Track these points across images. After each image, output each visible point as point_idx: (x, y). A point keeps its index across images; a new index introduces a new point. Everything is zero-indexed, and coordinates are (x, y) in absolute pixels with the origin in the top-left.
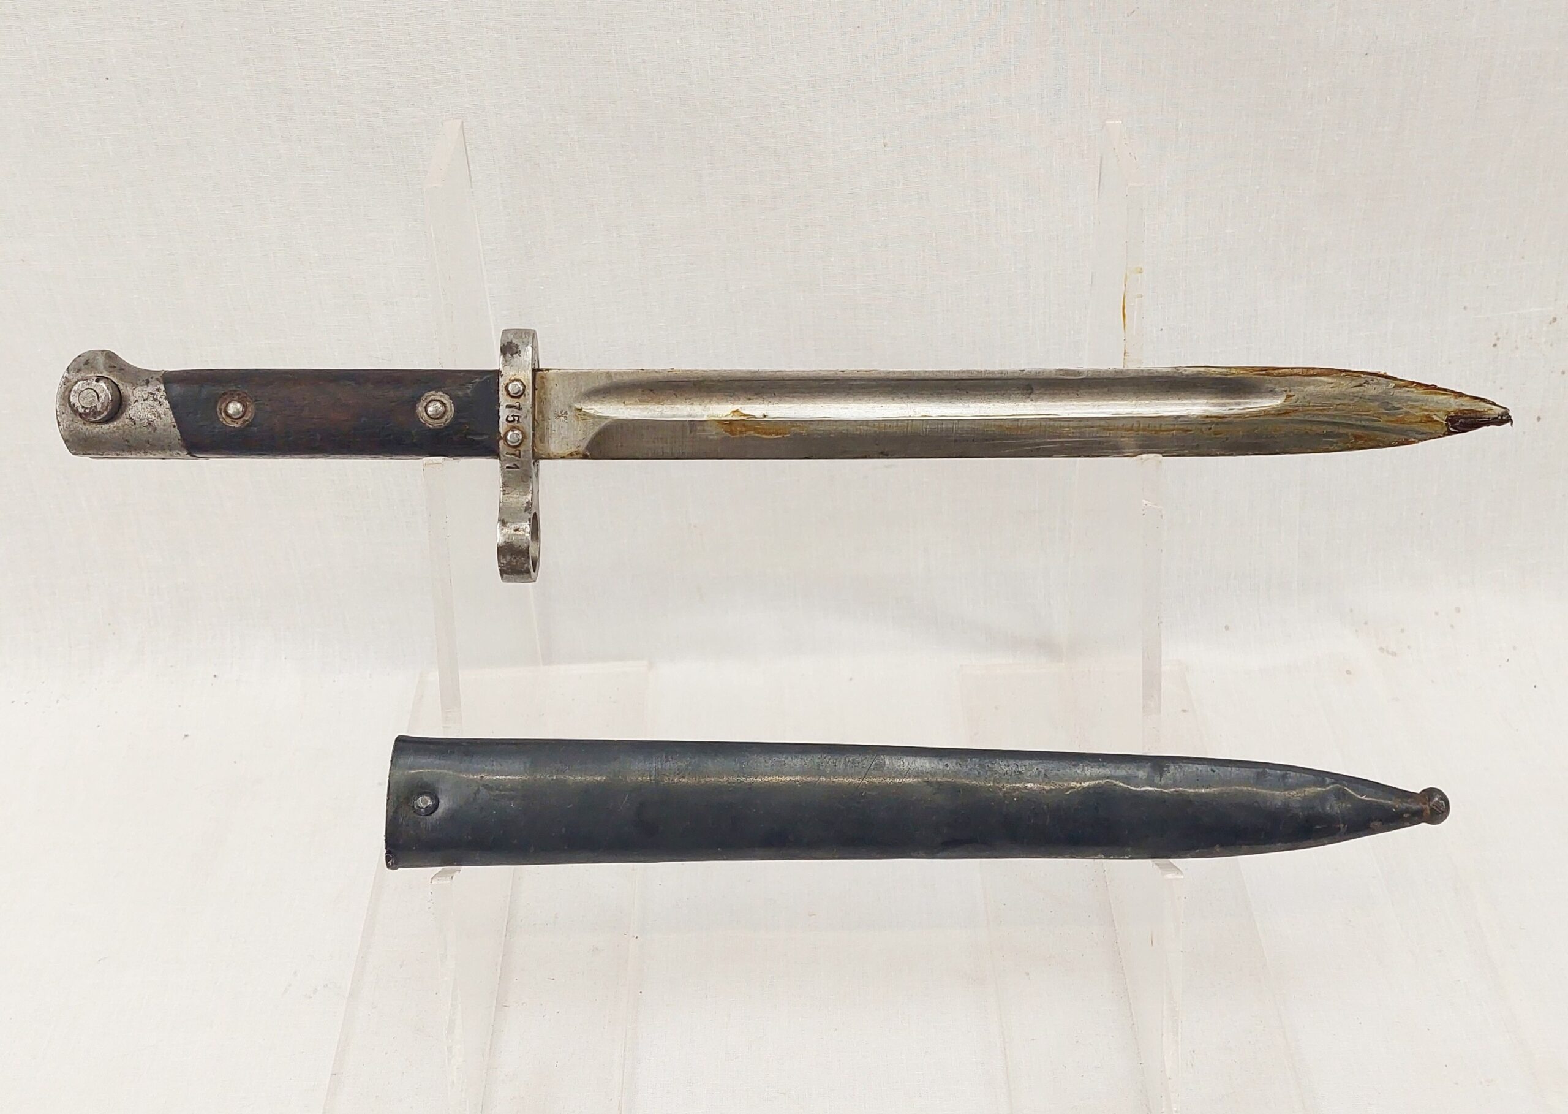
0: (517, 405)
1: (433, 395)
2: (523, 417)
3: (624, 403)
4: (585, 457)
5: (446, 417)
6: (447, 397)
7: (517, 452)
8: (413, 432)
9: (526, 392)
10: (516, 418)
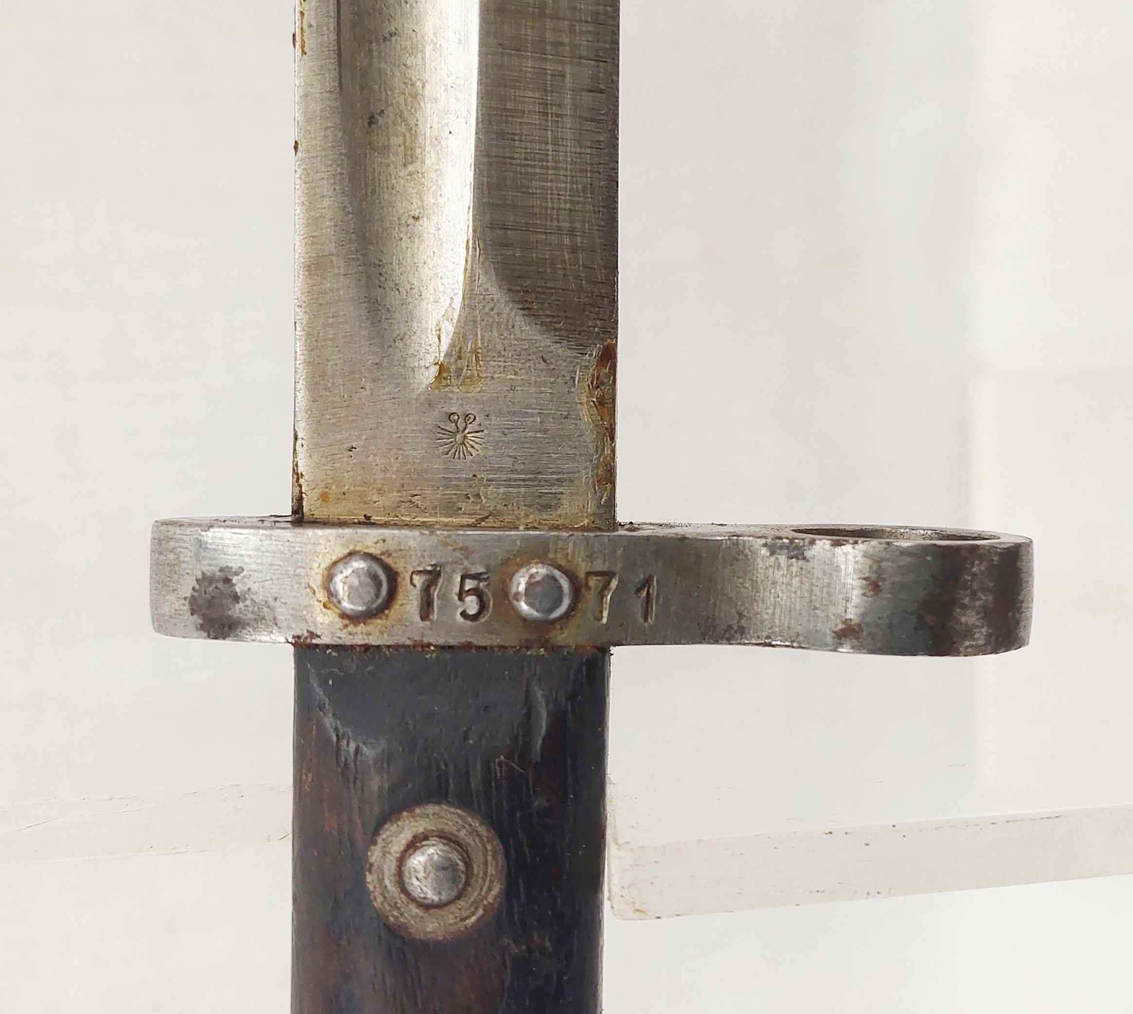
0: (418, 580)
1: (381, 881)
2: (466, 563)
3: (416, 218)
4: (609, 357)
5: (463, 834)
6: (389, 830)
7: (593, 582)
8: (515, 950)
9: (372, 551)
10: (469, 584)
